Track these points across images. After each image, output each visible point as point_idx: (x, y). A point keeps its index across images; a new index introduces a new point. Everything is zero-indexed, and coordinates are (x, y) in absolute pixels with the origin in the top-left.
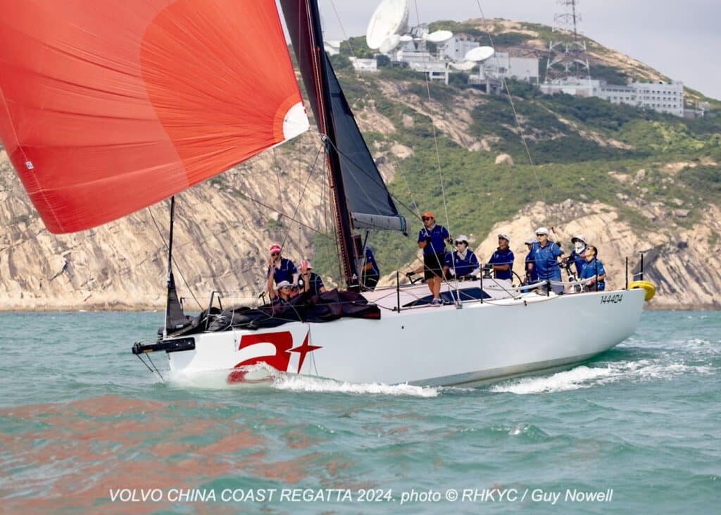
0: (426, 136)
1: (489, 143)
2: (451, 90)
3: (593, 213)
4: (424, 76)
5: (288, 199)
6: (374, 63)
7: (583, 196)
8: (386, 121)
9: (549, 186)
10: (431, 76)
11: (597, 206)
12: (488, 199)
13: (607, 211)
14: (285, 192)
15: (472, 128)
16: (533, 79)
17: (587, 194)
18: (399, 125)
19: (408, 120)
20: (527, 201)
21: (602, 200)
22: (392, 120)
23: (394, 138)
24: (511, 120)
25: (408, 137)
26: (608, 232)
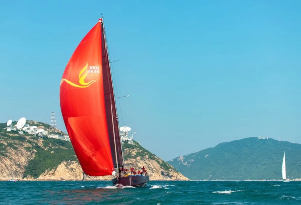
0: (38, 147)
1: (48, 149)
2: (37, 138)
3: (74, 163)
4: (32, 135)
5: (19, 160)
6: (23, 132)
7: (72, 160)
8: (30, 144)
9: (65, 158)
10: (33, 135)
11: (75, 162)
12: (54, 160)
13: (76, 163)
14: (19, 158)
15: (44, 146)
16: (47, 135)
17: (72, 159)
18: (32, 145)
19: (34, 144)
20: (62, 161)
21: (75, 161)
22: (31, 144)
23: (33, 148)
24: (49, 144)
25: (34, 148)
26: (78, 167)
